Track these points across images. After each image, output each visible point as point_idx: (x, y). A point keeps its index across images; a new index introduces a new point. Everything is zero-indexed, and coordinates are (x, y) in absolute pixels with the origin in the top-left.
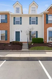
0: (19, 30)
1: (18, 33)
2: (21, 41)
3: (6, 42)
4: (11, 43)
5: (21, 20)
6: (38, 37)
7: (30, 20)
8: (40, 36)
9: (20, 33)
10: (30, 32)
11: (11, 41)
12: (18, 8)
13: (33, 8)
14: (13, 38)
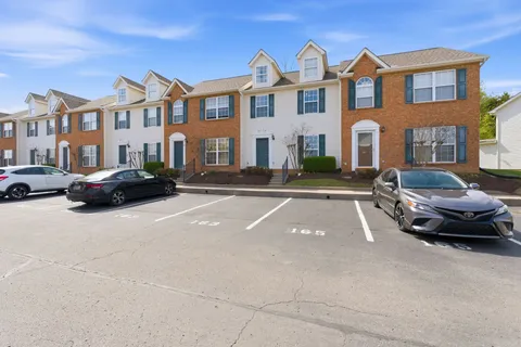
0: (267, 132)
1: (262, 144)
2: (271, 167)
3: (232, 169)
4: (243, 171)
5: (272, 104)
6: (327, 155)
7: (300, 102)
8: (333, 149)
9: (270, 141)
10: (301, 138)
11: (243, 166)
12: (261, 68)
13: (308, 62)
14: (249, 158)
